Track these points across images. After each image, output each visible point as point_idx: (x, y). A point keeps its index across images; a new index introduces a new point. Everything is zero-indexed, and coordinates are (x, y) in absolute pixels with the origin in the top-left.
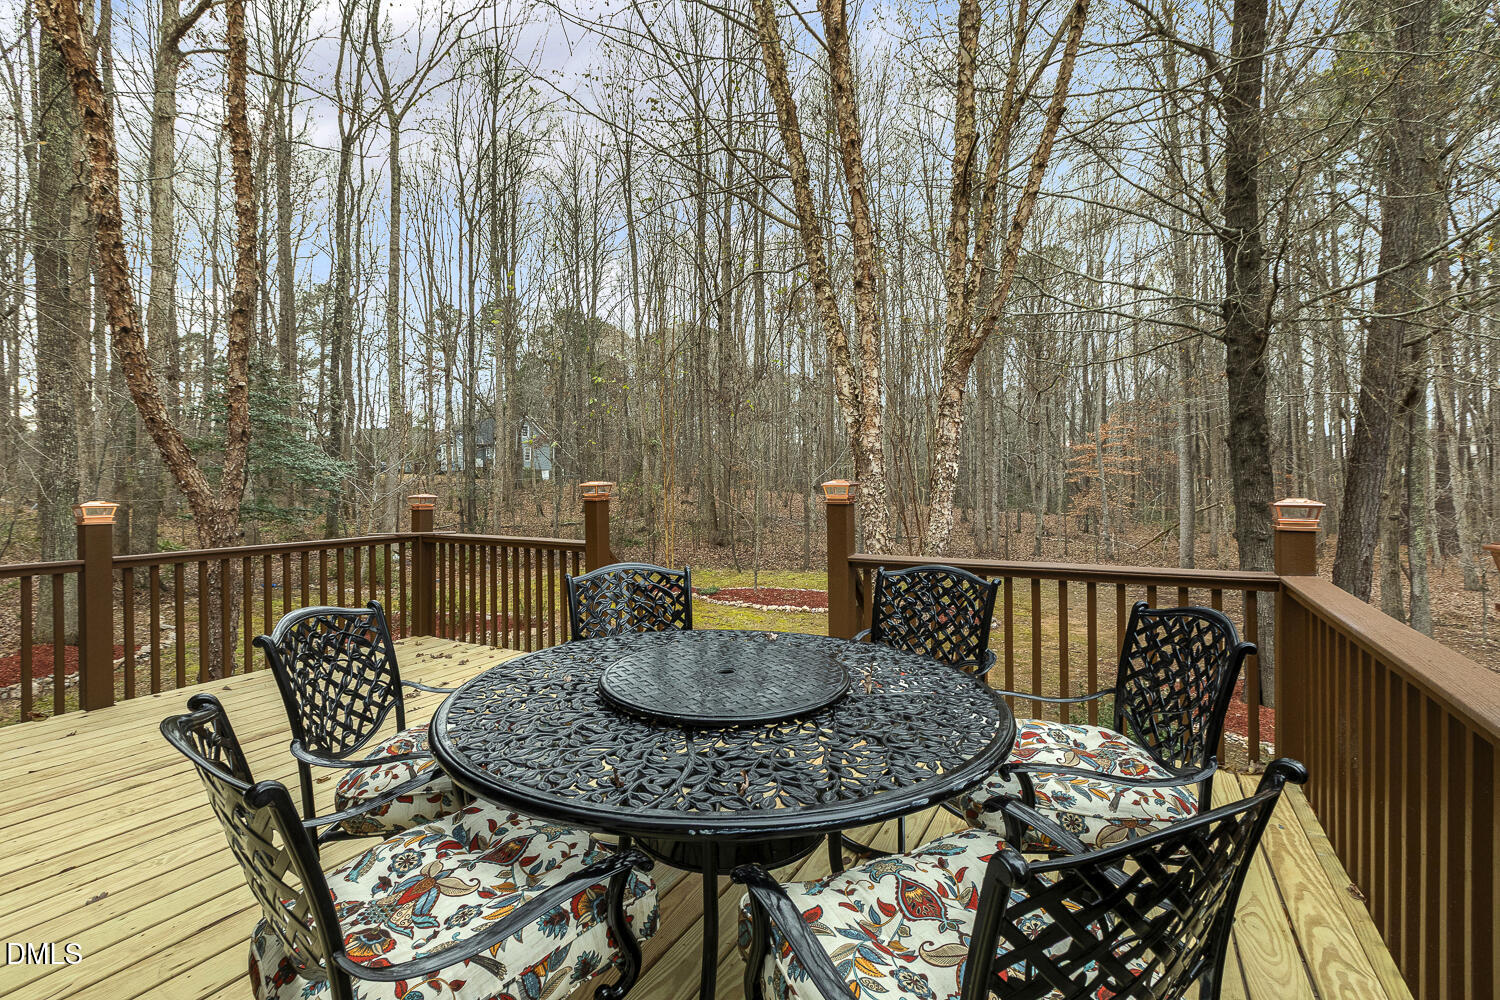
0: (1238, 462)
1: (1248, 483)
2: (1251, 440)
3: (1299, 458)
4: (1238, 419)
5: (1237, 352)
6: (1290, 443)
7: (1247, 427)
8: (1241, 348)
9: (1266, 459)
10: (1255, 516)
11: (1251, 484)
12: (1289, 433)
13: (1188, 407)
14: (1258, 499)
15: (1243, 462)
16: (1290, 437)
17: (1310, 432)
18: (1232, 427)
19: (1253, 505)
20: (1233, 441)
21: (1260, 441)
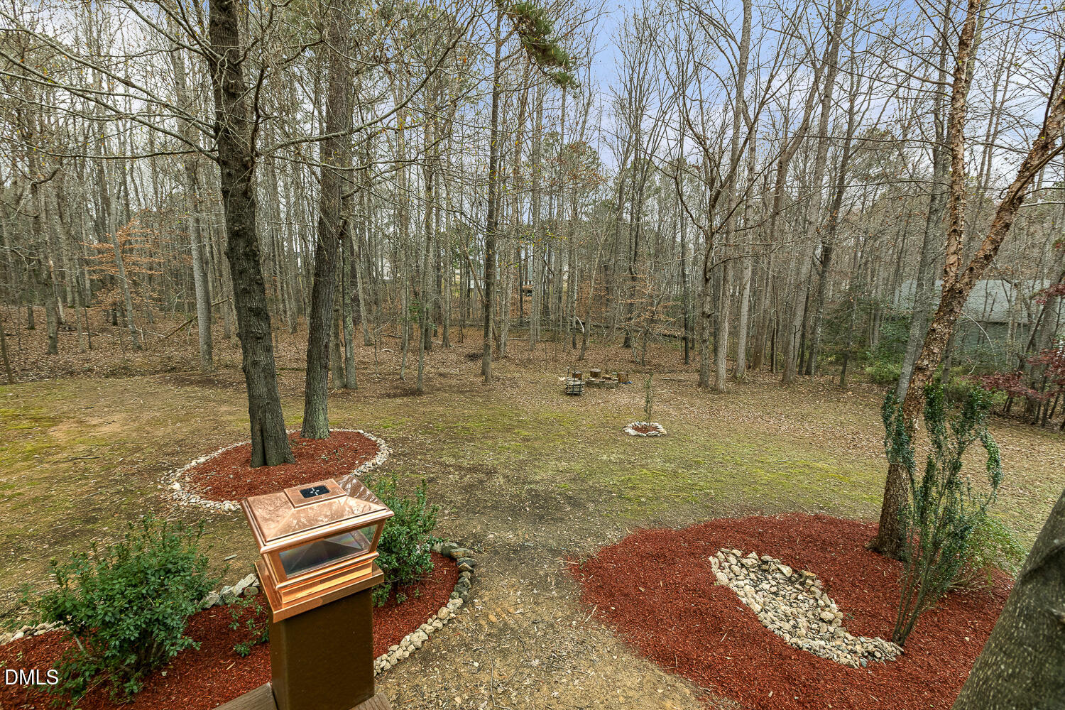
0: (237, 274)
1: (245, 291)
2: (246, 254)
3: (281, 268)
4: (235, 235)
5: (229, 174)
6: (274, 256)
7: (242, 243)
8: (233, 172)
9: (259, 272)
10: (253, 320)
11: (249, 292)
12: (274, 249)
13: (197, 221)
14: (254, 305)
15: (241, 273)
16: (274, 252)
17: (286, 249)
18: (229, 243)
19: (250, 310)
20: (231, 253)
21: (253, 256)
